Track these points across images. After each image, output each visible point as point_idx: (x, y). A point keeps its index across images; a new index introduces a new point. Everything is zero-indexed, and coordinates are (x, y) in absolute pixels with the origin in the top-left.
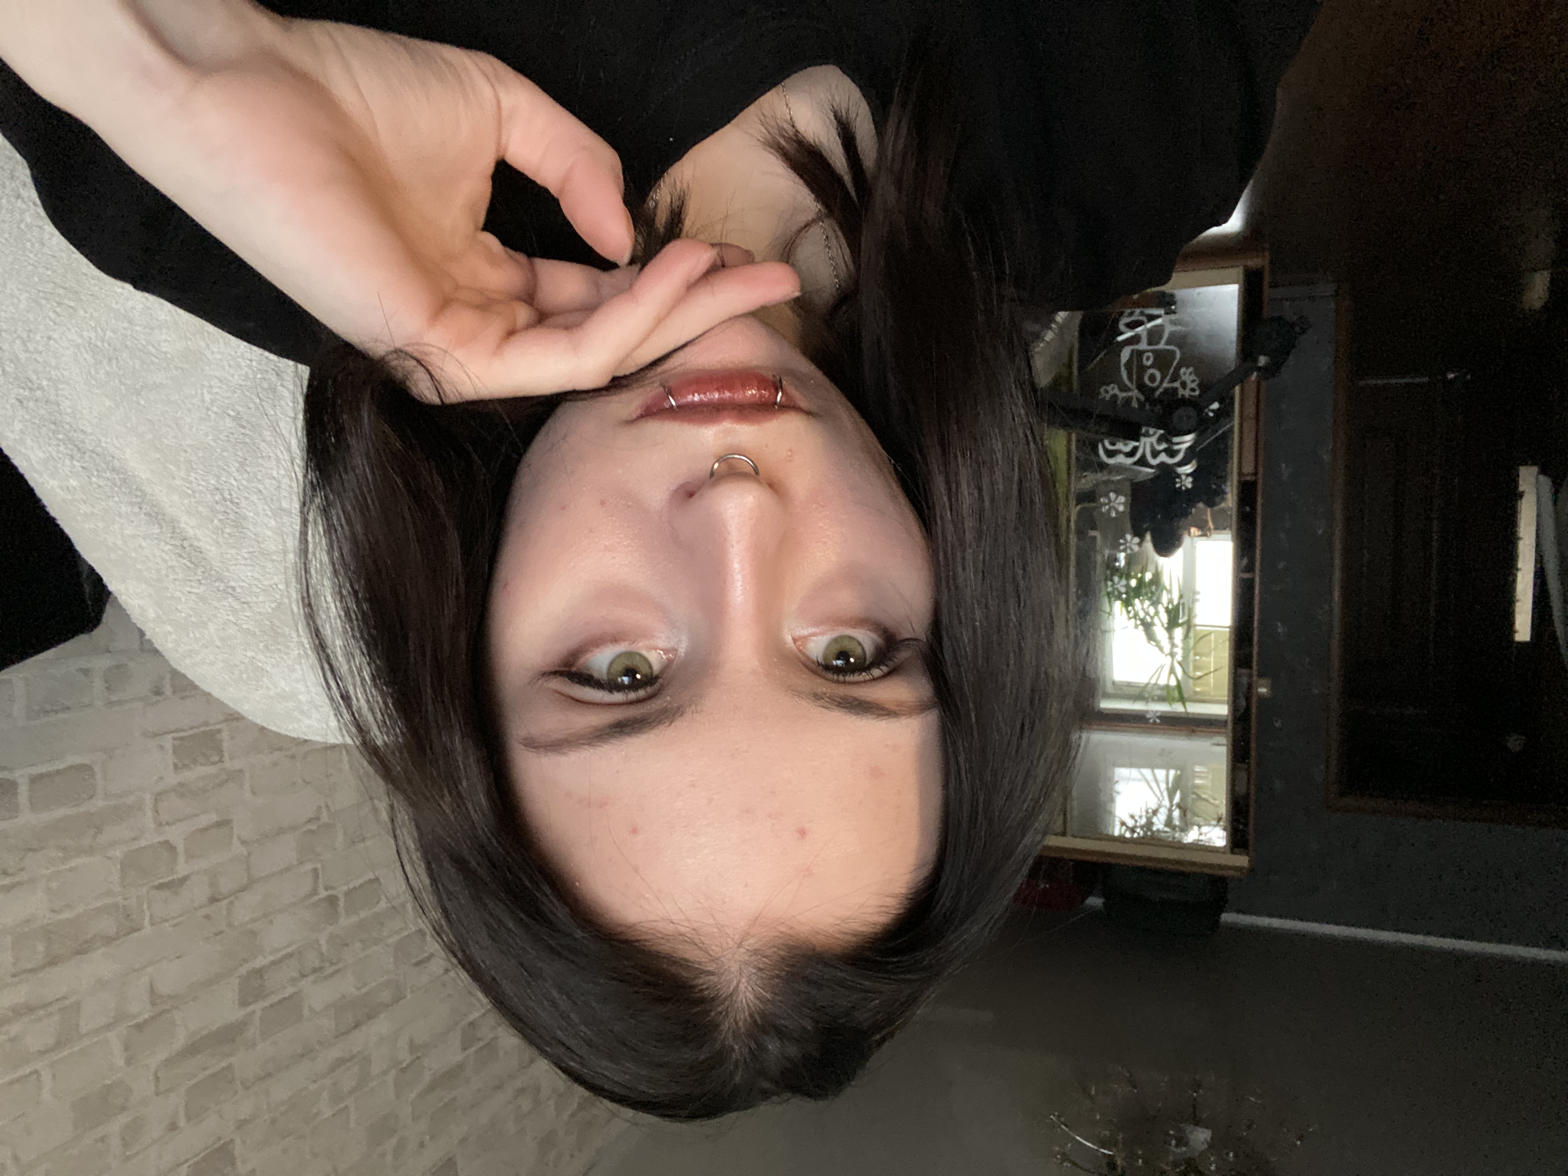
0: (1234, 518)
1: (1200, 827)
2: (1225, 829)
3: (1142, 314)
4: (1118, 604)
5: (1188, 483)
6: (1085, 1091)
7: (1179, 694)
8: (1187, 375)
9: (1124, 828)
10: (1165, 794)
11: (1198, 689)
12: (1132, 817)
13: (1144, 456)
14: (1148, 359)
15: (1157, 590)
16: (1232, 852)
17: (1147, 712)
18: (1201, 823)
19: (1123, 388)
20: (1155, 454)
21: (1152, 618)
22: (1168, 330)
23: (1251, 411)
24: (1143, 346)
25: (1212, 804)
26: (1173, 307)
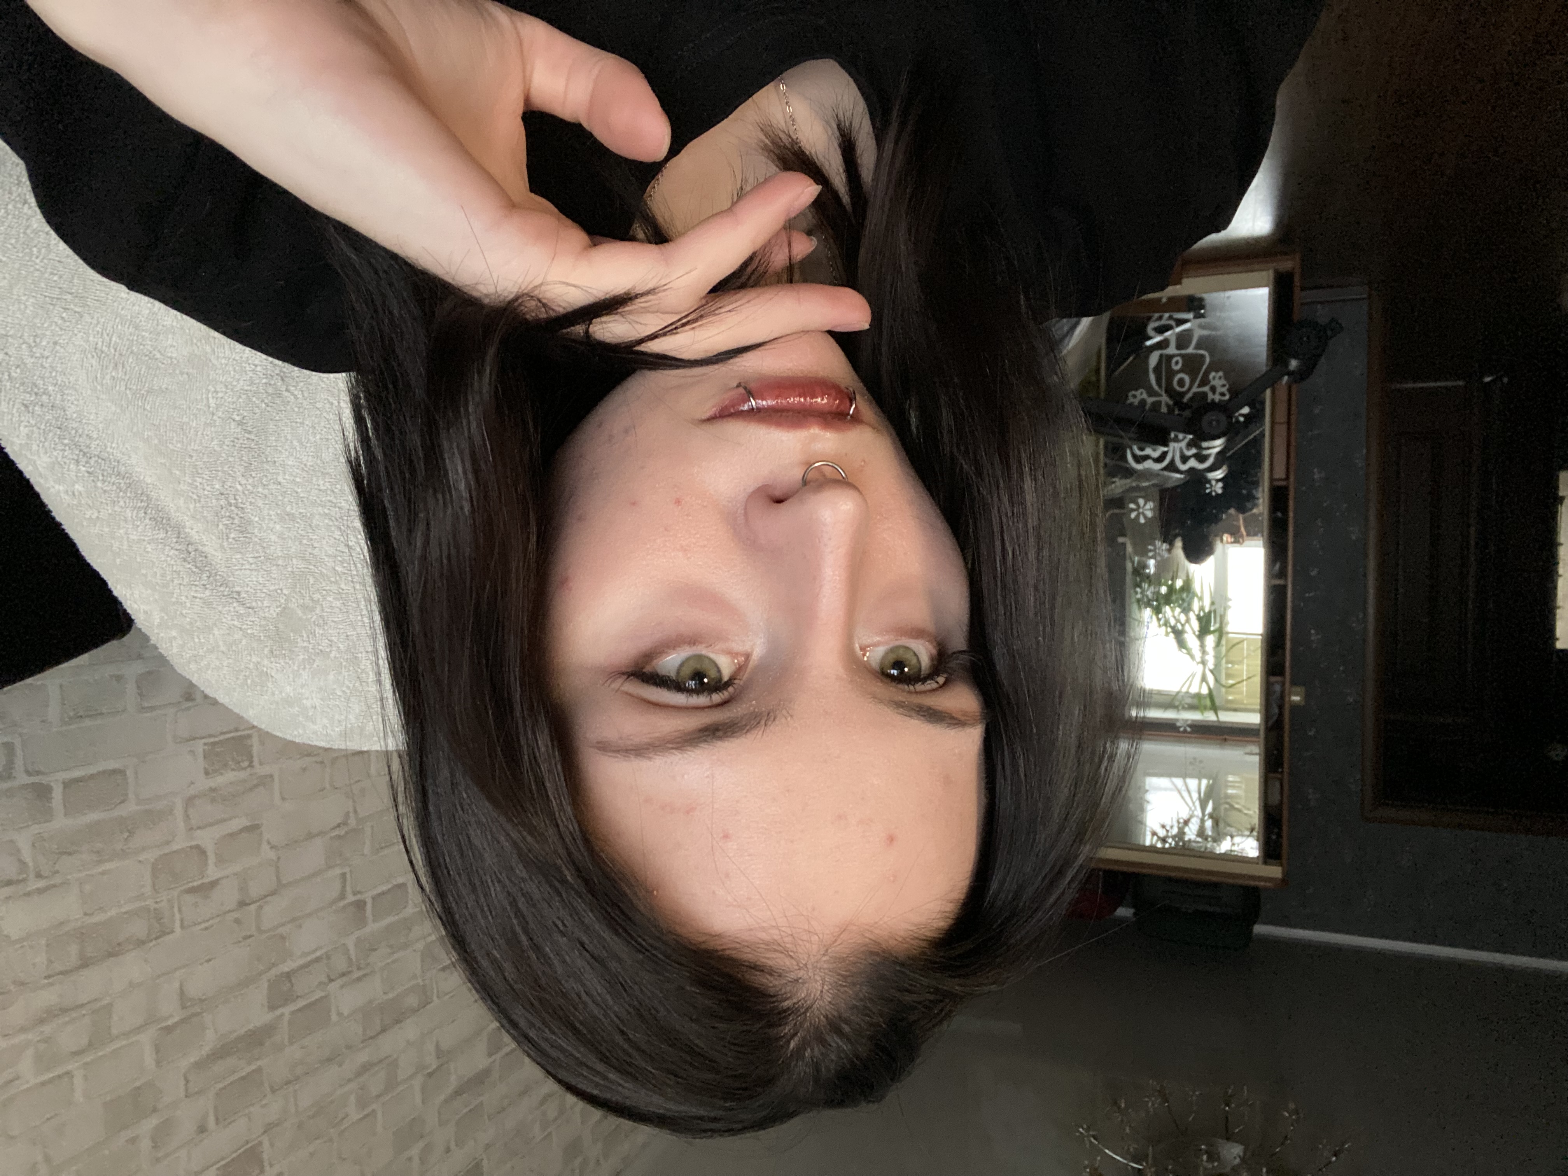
0: (1266, 524)
1: (1232, 837)
2: (1258, 840)
3: (1171, 318)
4: (1147, 612)
5: (1218, 488)
6: (1115, 1103)
7: (1212, 702)
8: (1217, 380)
9: (1155, 838)
10: (1197, 804)
11: (1230, 698)
12: (1163, 827)
13: (1172, 462)
14: (1177, 363)
15: (1187, 596)
16: (1265, 863)
17: (1177, 720)
18: (1235, 834)
19: (1151, 392)
20: (1185, 459)
21: (1183, 625)
22: (1198, 333)
23: (1282, 417)
24: (1172, 350)
25: (1246, 814)
26: (1202, 311)
